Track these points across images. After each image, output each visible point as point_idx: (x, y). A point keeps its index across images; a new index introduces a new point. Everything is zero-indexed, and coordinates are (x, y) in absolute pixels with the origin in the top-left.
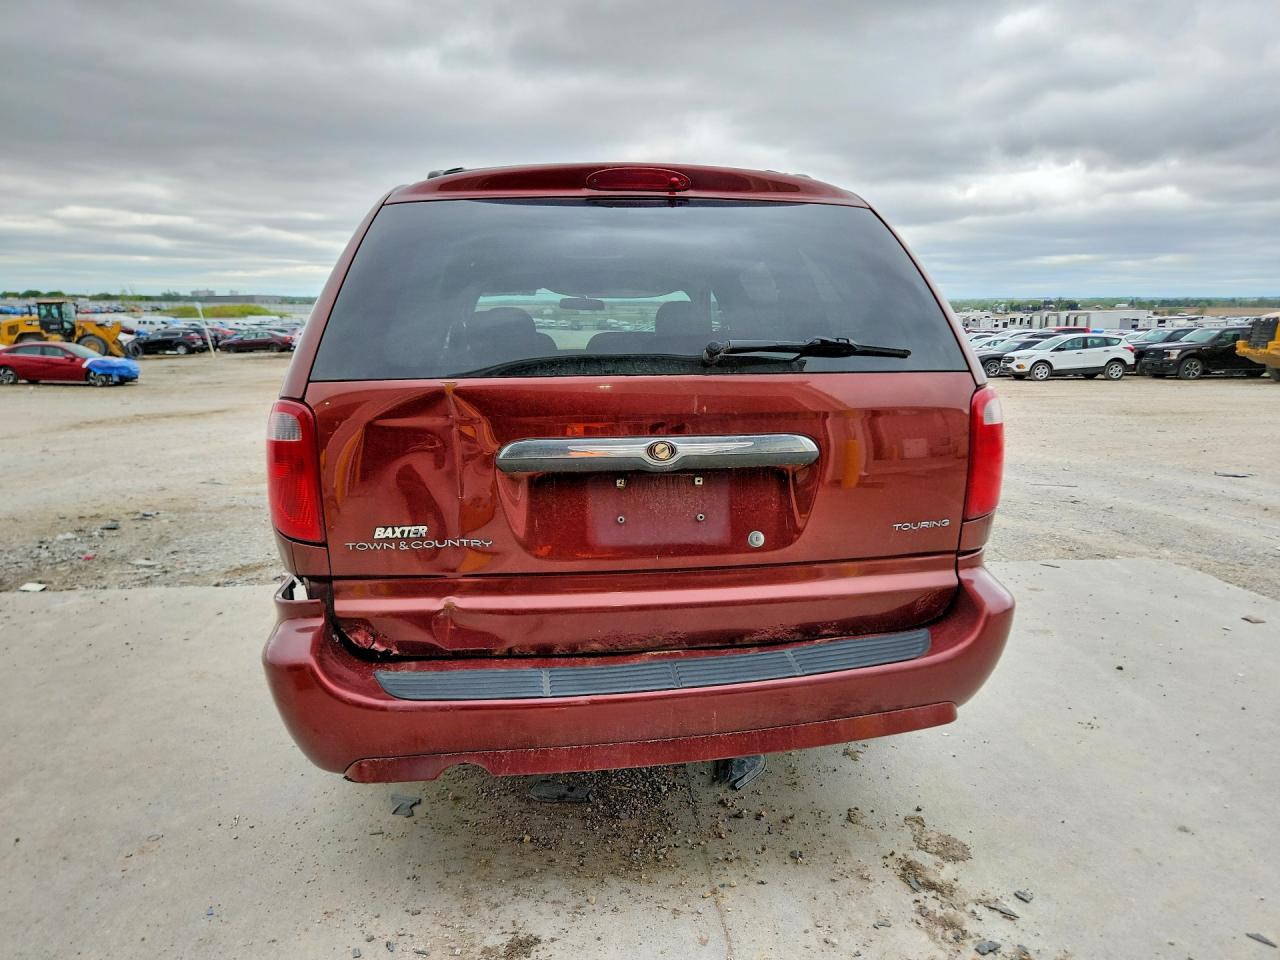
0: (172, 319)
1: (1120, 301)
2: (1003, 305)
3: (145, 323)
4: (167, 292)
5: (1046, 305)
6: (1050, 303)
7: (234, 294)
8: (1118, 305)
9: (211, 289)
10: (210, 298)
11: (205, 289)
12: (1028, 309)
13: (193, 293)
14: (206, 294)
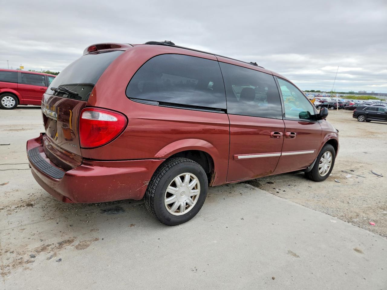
0: (342, 99)
3: (333, 100)
4: (350, 91)
7: (373, 92)
9: (365, 91)
10: (365, 93)
11: (363, 91)
13: (359, 92)
14: (363, 92)
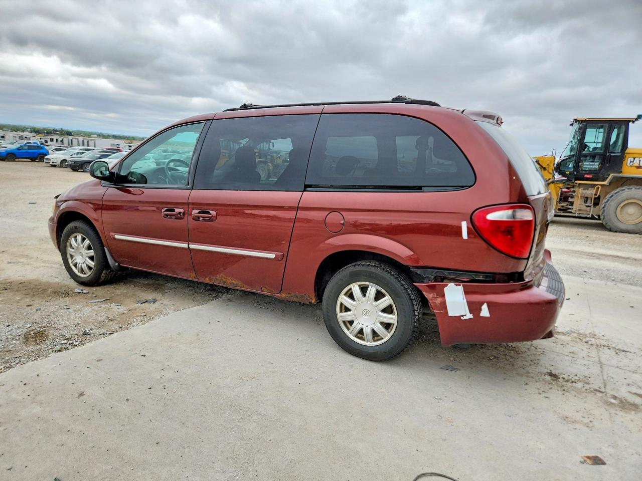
1: (93, 133)
2: (29, 130)
5: (54, 132)
6: (56, 131)
8: (92, 136)
12: (44, 133)
